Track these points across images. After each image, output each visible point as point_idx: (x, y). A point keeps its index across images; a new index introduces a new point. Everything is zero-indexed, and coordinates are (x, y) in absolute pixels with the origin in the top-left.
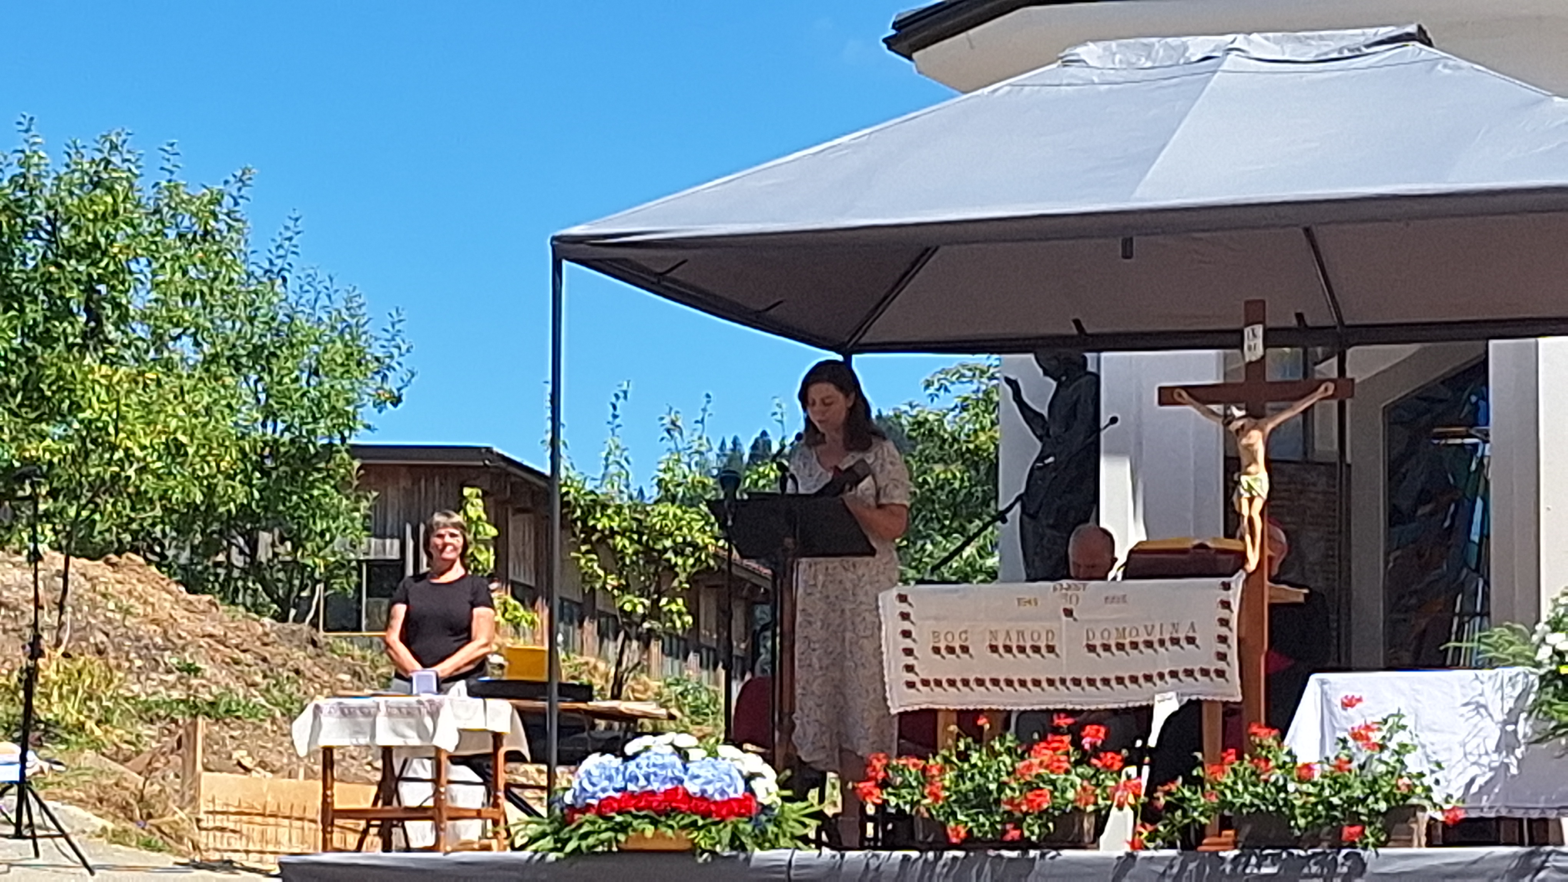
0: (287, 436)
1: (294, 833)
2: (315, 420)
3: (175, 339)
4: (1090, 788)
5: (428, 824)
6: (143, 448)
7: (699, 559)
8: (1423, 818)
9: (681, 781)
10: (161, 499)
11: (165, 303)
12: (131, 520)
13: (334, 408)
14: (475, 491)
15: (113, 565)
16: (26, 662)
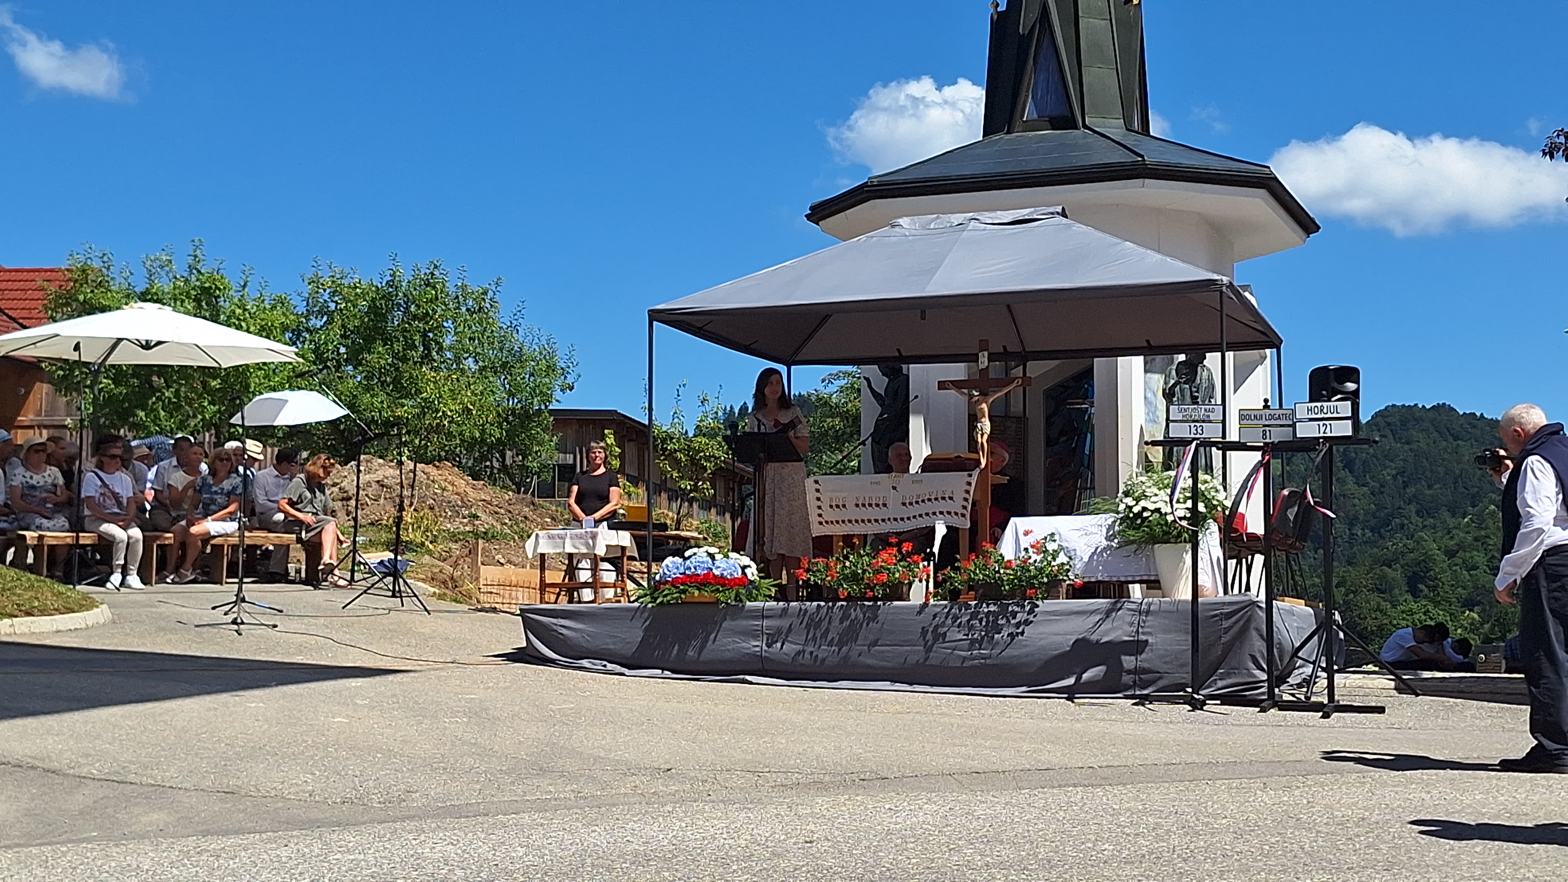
0: (519, 406)
1: (526, 594)
2: (533, 398)
3: (465, 359)
4: (906, 573)
5: (589, 590)
6: (451, 411)
7: (716, 463)
8: (1064, 585)
9: (711, 570)
10: (459, 435)
11: (460, 342)
12: (446, 446)
13: (541, 392)
14: (610, 431)
15: (437, 467)
16: (396, 514)
